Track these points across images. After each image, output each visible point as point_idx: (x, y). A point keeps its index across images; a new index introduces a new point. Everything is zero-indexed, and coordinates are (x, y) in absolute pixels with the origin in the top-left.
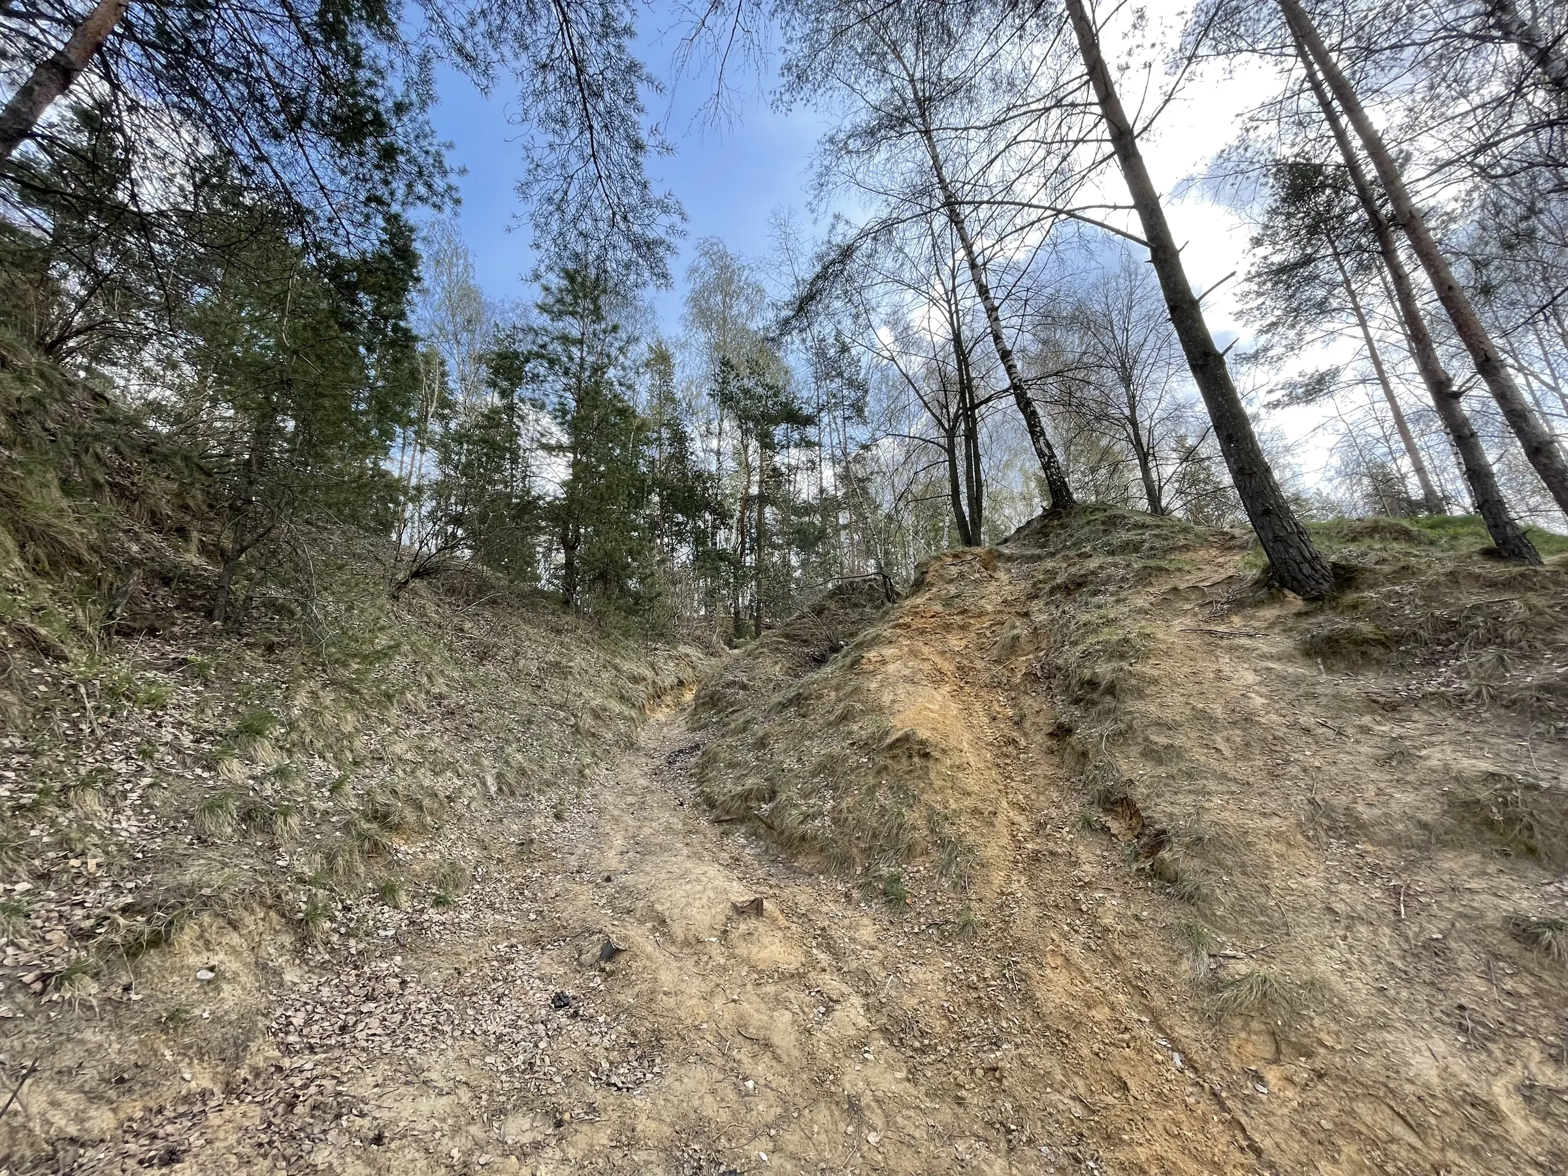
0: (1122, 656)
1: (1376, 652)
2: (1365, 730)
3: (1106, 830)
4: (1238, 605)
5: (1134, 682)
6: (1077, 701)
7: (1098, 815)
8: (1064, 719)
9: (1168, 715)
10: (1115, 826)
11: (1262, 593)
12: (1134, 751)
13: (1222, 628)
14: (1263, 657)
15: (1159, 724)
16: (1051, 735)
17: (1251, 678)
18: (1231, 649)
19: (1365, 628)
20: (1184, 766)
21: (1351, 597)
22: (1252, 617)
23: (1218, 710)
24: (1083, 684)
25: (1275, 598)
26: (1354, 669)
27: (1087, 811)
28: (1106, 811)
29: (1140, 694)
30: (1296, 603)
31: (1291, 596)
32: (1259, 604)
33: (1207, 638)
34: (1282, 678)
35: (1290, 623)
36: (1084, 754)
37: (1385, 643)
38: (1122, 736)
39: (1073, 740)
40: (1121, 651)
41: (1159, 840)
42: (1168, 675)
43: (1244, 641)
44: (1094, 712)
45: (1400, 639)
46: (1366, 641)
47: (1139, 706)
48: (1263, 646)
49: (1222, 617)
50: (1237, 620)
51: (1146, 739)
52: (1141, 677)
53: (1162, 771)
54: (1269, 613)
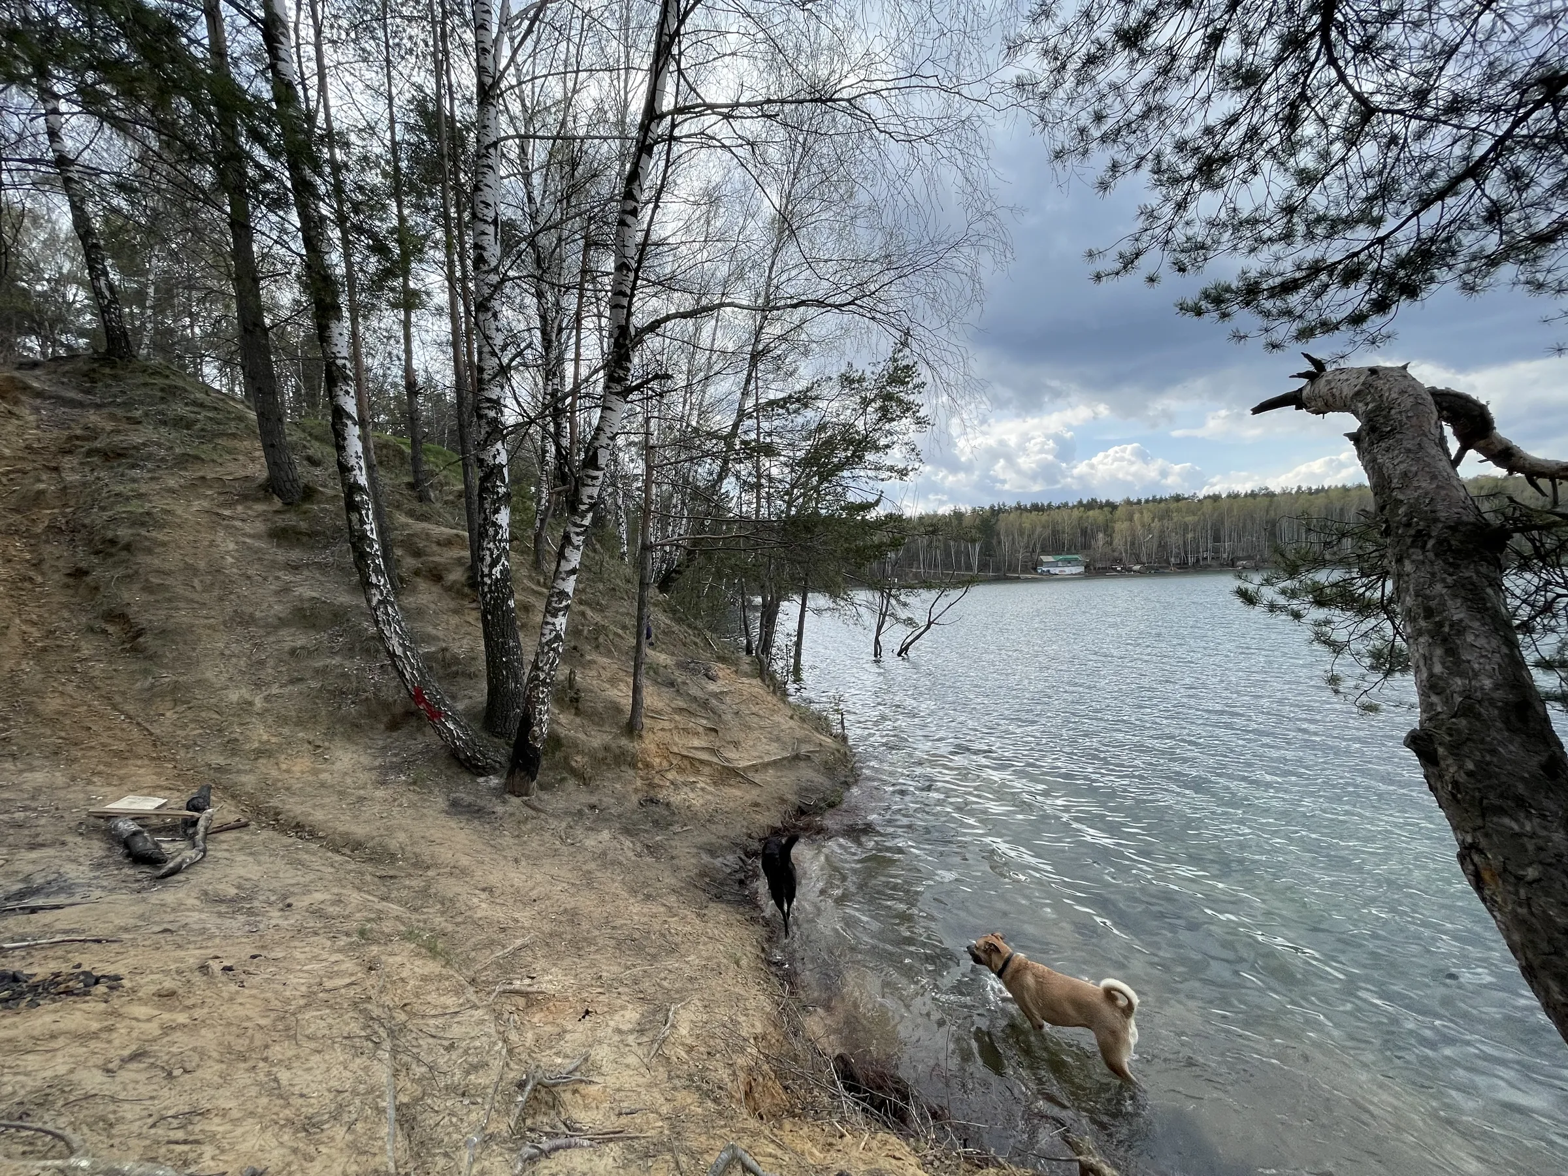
0: (143, 524)
1: (305, 539)
2: (277, 578)
3: (104, 631)
4: (245, 498)
5: (147, 544)
6: (97, 553)
7: (100, 624)
8: (83, 565)
9: (167, 566)
10: (111, 629)
11: (261, 494)
12: (136, 587)
13: (227, 513)
14: (245, 535)
15: (160, 572)
16: (69, 575)
17: (232, 546)
18: (227, 527)
19: (303, 525)
20: (167, 595)
21: (307, 506)
22: (250, 508)
23: (202, 565)
24: (104, 541)
25: (267, 499)
26: (292, 547)
27: (92, 622)
28: (107, 621)
29: (149, 551)
30: (278, 503)
31: (276, 498)
32: (257, 500)
33: (214, 518)
34: (249, 548)
35: (270, 516)
36: (97, 588)
37: (311, 535)
38: (129, 578)
39: (88, 579)
40: (144, 520)
41: (140, 633)
42: (175, 541)
43: (238, 524)
44: (110, 561)
45: (317, 533)
46: (301, 533)
47: (148, 559)
48: (248, 528)
49: (230, 505)
50: (240, 508)
51: (147, 580)
52: (155, 541)
53: (152, 598)
54: (260, 507)
